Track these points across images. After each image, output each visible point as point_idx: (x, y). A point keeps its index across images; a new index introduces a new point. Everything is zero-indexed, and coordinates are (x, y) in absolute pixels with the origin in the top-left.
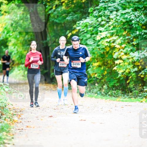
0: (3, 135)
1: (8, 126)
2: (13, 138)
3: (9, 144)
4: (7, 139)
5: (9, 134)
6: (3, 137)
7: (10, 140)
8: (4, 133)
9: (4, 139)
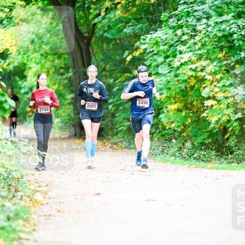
0: (18, 225)
1: (27, 210)
2: (34, 230)
3: (27, 240)
4: (25, 232)
5: (28, 223)
6: (18, 229)
7: (30, 233)
8: (20, 222)
9: (20, 231)
